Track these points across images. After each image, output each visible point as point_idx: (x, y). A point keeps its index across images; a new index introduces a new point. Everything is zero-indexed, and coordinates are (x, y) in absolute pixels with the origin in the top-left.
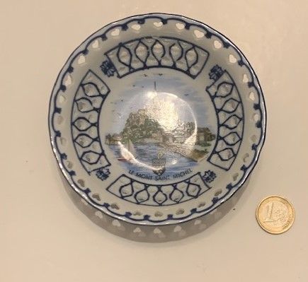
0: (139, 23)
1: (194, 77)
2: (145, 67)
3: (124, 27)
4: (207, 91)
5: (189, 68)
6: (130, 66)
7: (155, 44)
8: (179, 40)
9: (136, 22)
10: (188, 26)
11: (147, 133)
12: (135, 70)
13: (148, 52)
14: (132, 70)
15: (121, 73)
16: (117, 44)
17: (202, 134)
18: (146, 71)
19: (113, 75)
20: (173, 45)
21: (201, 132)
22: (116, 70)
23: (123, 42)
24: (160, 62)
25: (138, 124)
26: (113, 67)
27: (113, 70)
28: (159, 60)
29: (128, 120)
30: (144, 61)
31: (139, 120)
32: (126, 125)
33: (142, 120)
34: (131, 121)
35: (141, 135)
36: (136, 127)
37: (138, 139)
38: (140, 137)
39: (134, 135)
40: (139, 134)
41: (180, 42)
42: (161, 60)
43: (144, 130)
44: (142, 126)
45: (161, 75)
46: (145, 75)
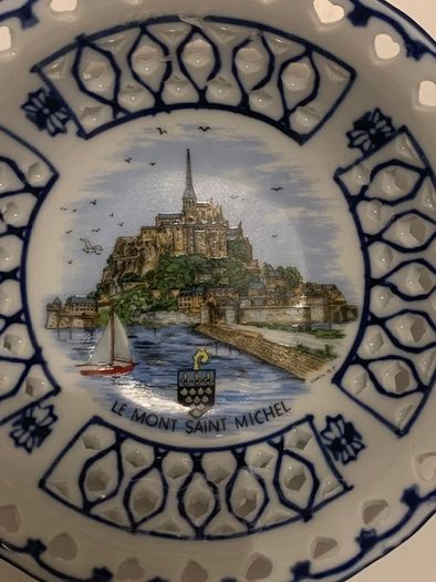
1: (301, 139)
2: (160, 106)
4: (337, 179)
5: (288, 112)
6: (114, 104)
7: (188, 39)
8: (262, 27)
11: (163, 295)
12: (131, 116)
13: (169, 64)
14: (121, 115)
15: (90, 123)
16: (69, 39)
17: (319, 301)
18: (162, 119)
19: (63, 131)
20: (246, 43)
21: (316, 295)
22: (71, 115)
23: (89, 32)
24: (202, 92)
25: (140, 270)
26: (63, 109)
27: (62, 116)
28: (201, 87)
29: (111, 257)
30: (156, 88)
31: (142, 261)
32: (106, 273)
33: (150, 259)
34: (119, 263)
35: (148, 303)
36: (134, 278)
37: (138, 313)
38: (144, 307)
39: (128, 301)
40: (143, 299)
41: (266, 34)
42: (206, 88)
43: (155, 289)
44: (150, 275)
45: (206, 129)
46: (161, 131)
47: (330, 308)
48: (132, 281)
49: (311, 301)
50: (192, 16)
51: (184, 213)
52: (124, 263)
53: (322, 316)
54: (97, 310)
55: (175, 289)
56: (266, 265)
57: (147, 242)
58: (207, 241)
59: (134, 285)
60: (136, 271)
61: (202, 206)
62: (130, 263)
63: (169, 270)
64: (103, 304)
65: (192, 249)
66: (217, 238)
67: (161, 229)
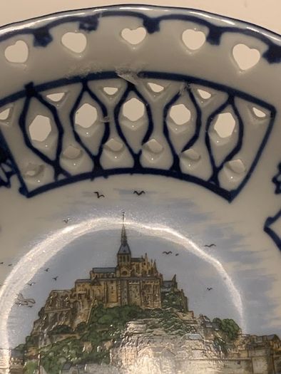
0: (82, 27)
1: (229, 196)
2: (98, 171)
3: (42, 36)
4: (267, 230)
5: (216, 171)
6: (56, 165)
8: (190, 80)
9: (76, 25)
10: (215, 34)
11: (94, 347)
12: (71, 179)
14: (61, 177)
15: (32, 184)
17: (260, 353)
19: (7, 184)
20: (175, 100)
21: (257, 347)
22: (16, 171)
24: (137, 157)
25: (72, 322)
26: (9, 161)
27: (8, 169)
28: (136, 151)
29: (43, 309)
30: (95, 152)
31: (74, 313)
32: (37, 325)
33: (82, 311)
34: (51, 315)
35: (78, 355)
36: (65, 330)
37: (67, 366)
38: (75, 359)
39: (56, 353)
40: (73, 352)
41: (193, 86)
42: (140, 152)
43: (87, 341)
44: (81, 327)
45: (140, 193)
46: (98, 195)
47: (273, 359)
48: (63, 332)
49: (252, 353)
50: (127, 72)
51: (119, 267)
52: (56, 314)
53: (266, 368)
54: (23, 364)
55: (107, 340)
56: (202, 317)
57: (80, 295)
58: (142, 293)
59: (64, 337)
60: (67, 323)
61: (137, 260)
62: (61, 315)
63: (102, 320)
64: (30, 358)
65: (126, 300)
66: (152, 290)
67: (95, 282)
